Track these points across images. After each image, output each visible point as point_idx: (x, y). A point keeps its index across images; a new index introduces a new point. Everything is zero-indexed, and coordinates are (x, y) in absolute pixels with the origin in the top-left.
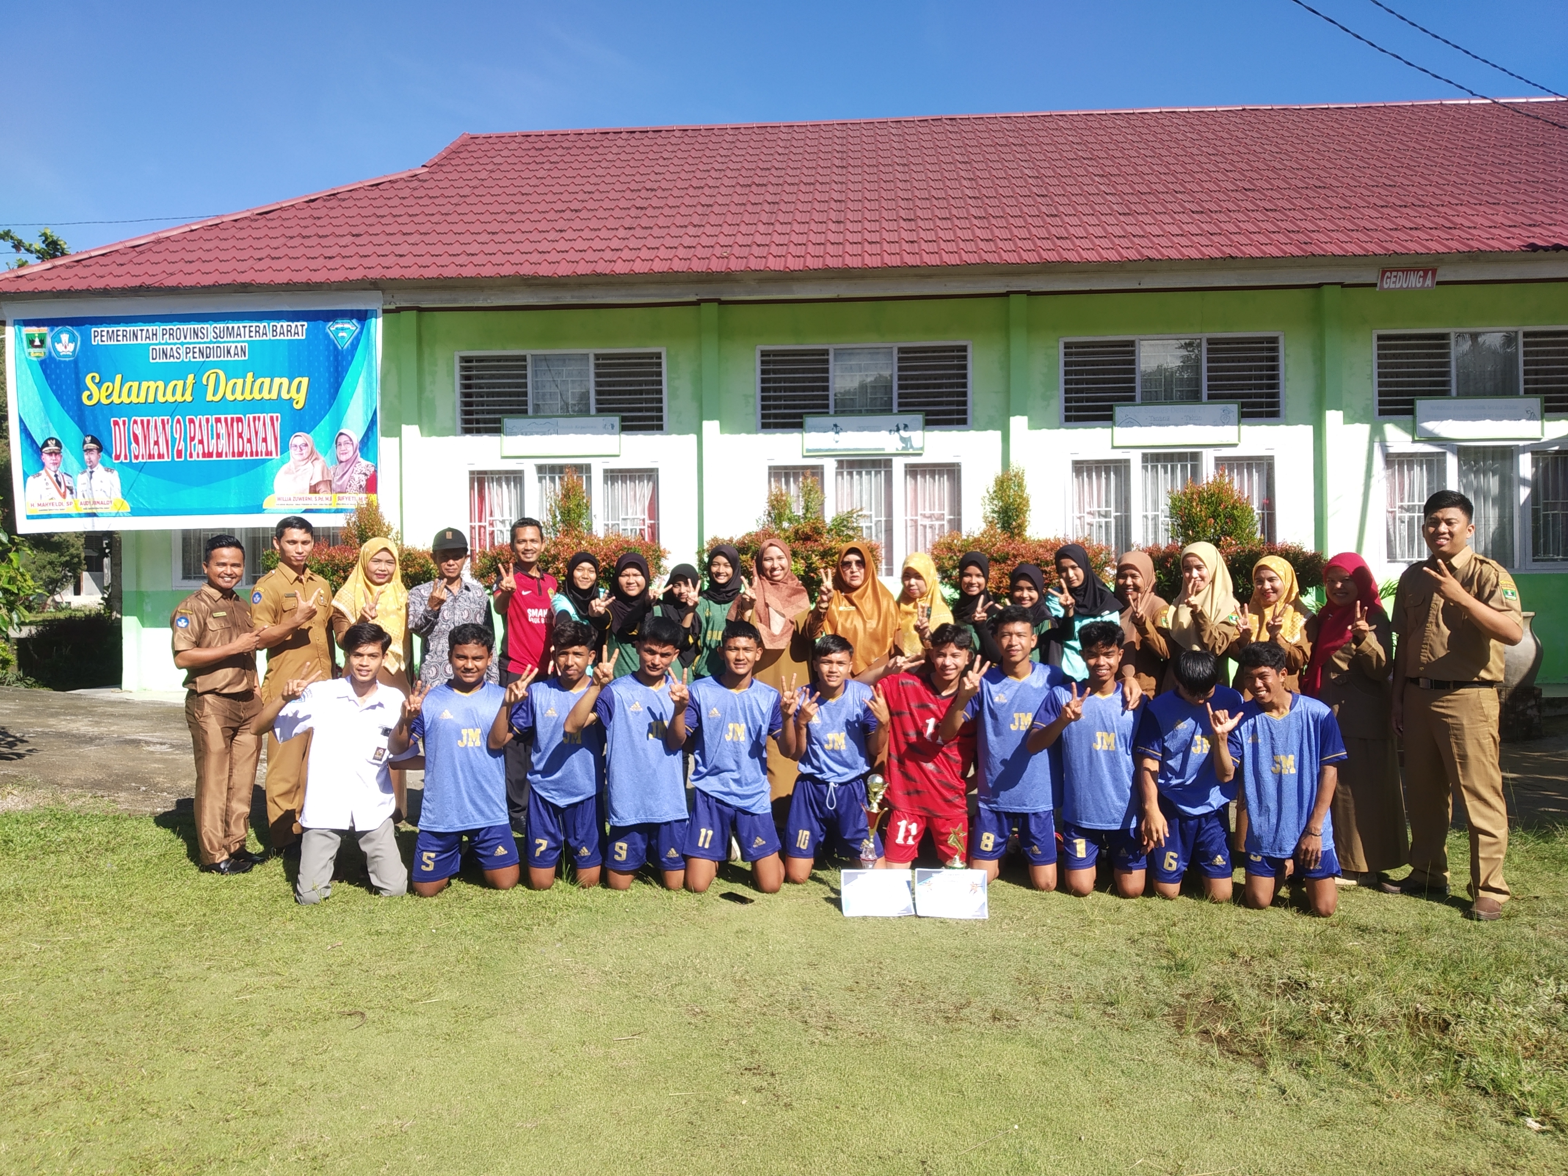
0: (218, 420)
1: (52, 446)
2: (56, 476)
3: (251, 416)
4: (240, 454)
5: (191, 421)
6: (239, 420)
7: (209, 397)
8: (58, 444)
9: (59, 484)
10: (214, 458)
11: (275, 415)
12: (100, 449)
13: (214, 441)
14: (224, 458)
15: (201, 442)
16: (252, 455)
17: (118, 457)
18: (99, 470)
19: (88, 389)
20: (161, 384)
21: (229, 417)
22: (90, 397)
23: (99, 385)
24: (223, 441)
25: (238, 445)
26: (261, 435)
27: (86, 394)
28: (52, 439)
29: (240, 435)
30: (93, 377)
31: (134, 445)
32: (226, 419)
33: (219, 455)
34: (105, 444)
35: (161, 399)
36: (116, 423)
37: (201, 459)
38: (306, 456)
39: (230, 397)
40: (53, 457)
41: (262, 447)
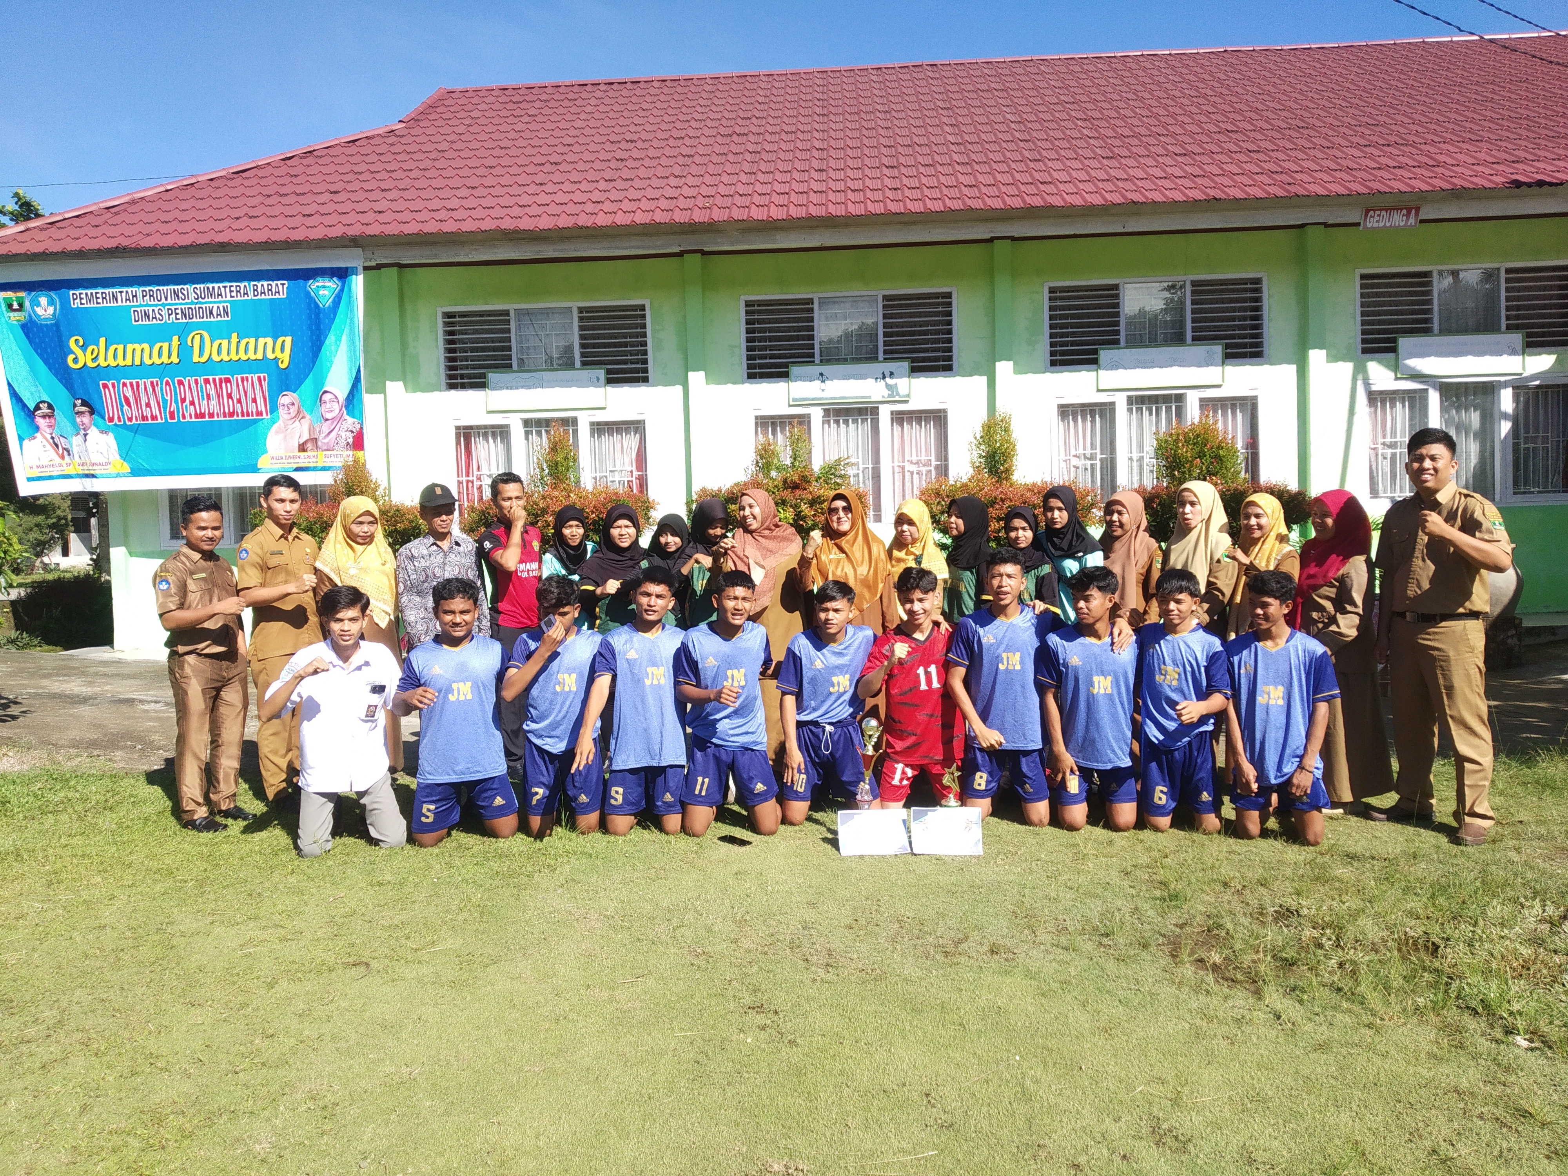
0: (207, 381)
1: (45, 409)
2: (52, 438)
3: (239, 377)
4: (231, 414)
5: (181, 383)
6: (228, 381)
7: (196, 359)
8: (50, 406)
9: (57, 445)
10: (207, 419)
11: (262, 375)
12: (92, 412)
13: (205, 402)
14: (216, 418)
15: (192, 403)
16: (243, 415)
17: (111, 420)
18: (93, 432)
19: (73, 353)
20: (146, 346)
21: (217, 378)
22: (76, 360)
23: (84, 347)
24: (214, 402)
25: (227, 405)
26: (250, 395)
27: (71, 357)
28: (44, 402)
29: (230, 396)
30: (76, 340)
31: (126, 407)
32: (214, 380)
33: (211, 415)
34: (97, 406)
35: (148, 362)
36: (105, 386)
37: (194, 420)
38: (293, 415)
39: (216, 358)
40: (47, 420)
41: (252, 407)
